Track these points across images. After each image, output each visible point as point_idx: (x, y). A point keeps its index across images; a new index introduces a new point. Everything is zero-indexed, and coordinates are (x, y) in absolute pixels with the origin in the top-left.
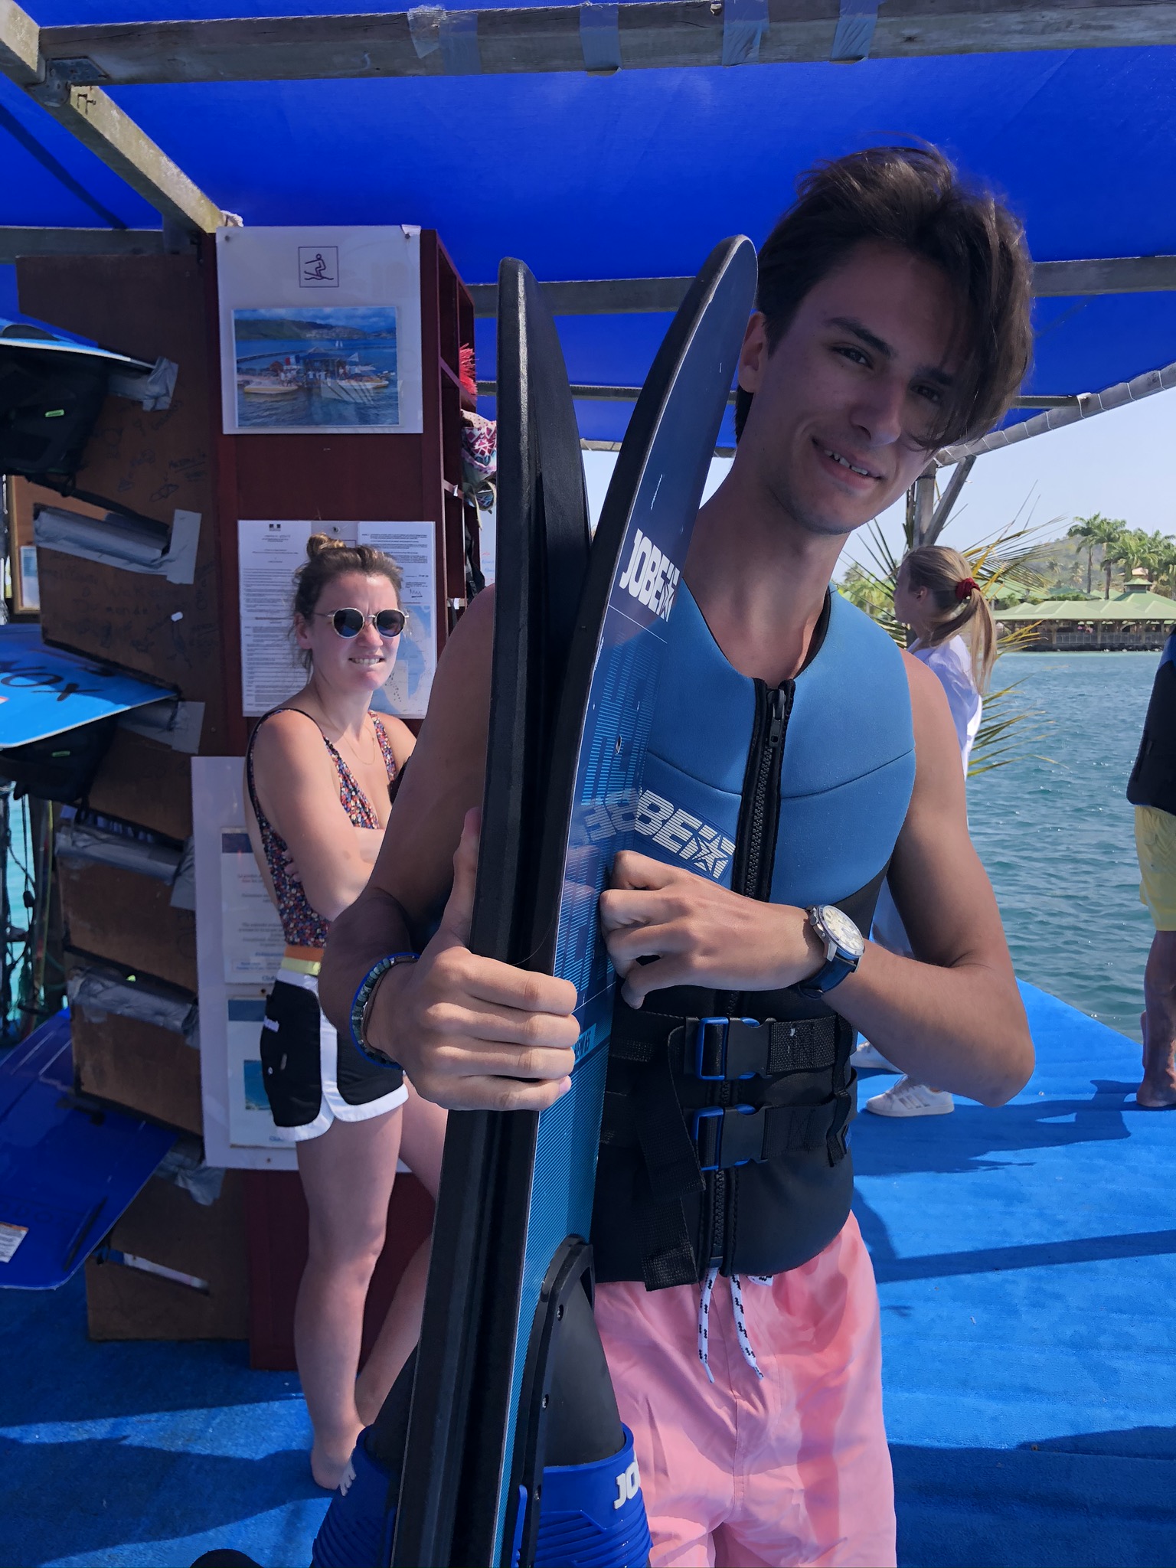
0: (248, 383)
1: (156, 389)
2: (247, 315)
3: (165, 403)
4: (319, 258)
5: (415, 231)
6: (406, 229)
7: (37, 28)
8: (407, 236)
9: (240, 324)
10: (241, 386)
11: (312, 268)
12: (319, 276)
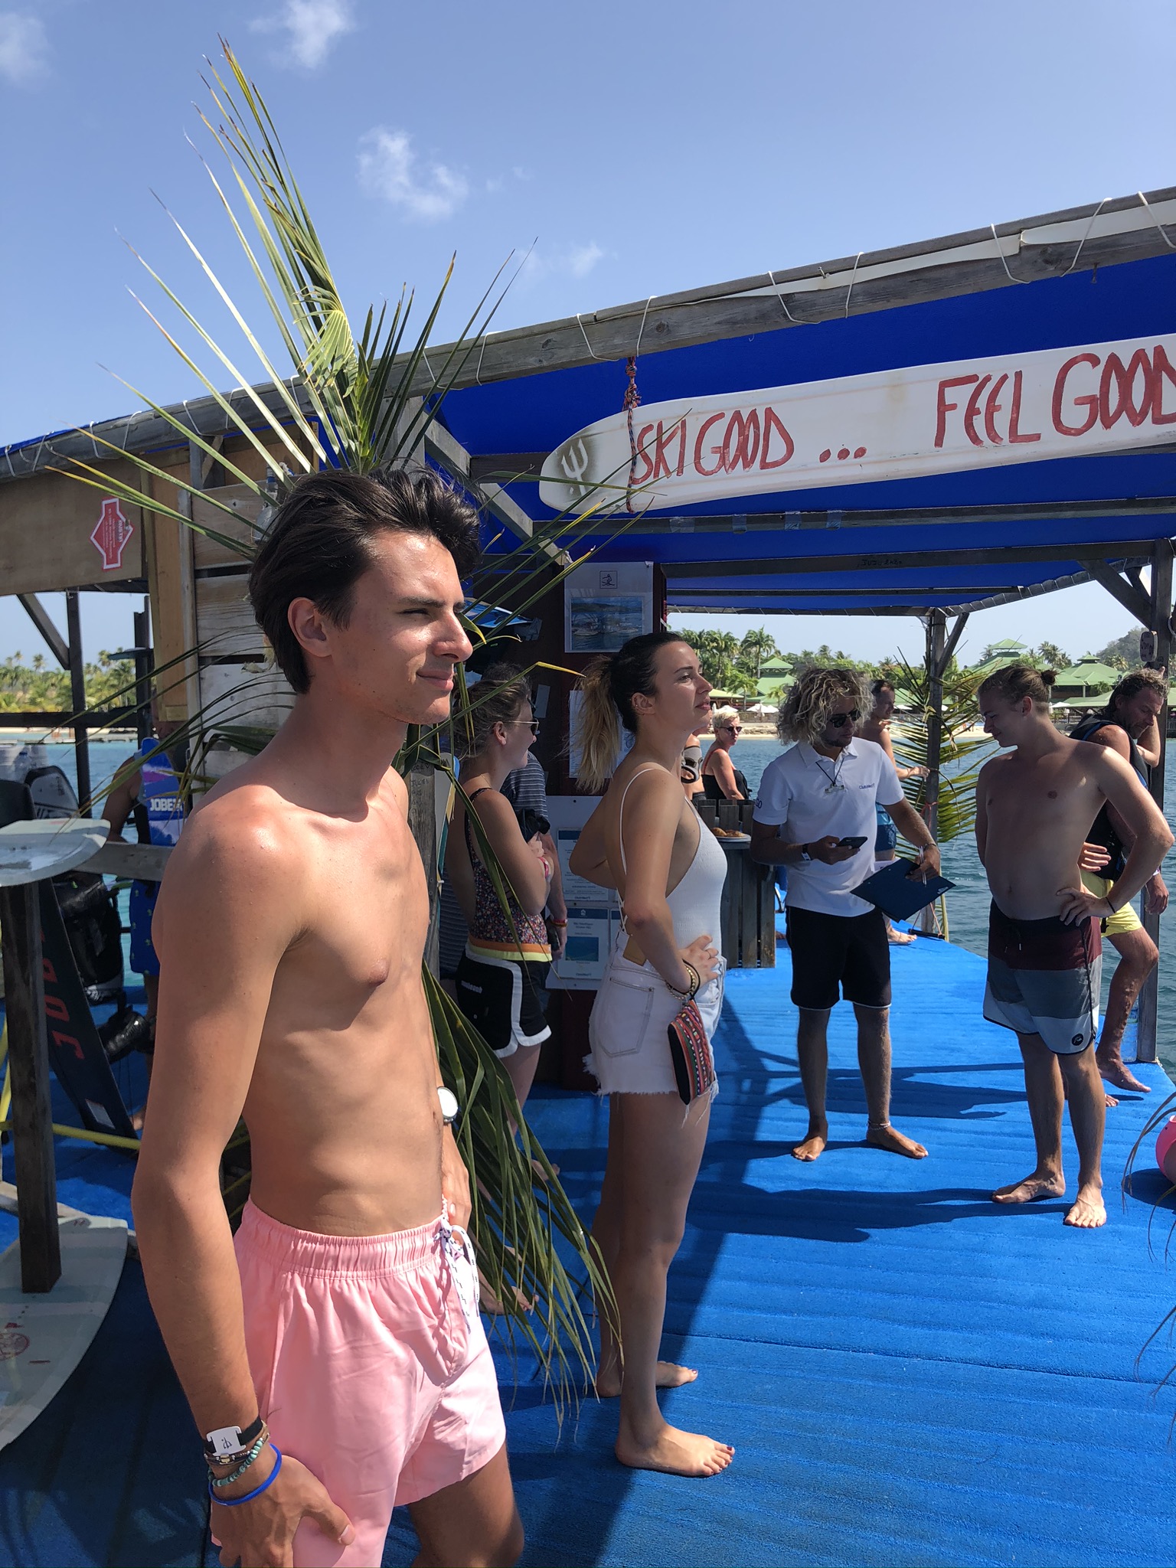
0: (576, 630)
1: (532, 631)
2: (577, 601)
3: (536, 637)
4: (609, 576)
5: (651, 564)
6: (647, 563)
7: (469, 456)
8: (648, 566)
9: (573, 605)
10: (573, 632)
11: (605, 581)
12: (608, 584)
